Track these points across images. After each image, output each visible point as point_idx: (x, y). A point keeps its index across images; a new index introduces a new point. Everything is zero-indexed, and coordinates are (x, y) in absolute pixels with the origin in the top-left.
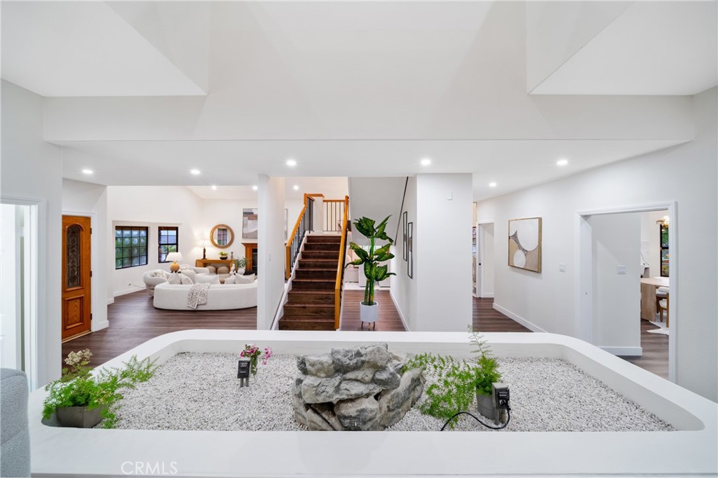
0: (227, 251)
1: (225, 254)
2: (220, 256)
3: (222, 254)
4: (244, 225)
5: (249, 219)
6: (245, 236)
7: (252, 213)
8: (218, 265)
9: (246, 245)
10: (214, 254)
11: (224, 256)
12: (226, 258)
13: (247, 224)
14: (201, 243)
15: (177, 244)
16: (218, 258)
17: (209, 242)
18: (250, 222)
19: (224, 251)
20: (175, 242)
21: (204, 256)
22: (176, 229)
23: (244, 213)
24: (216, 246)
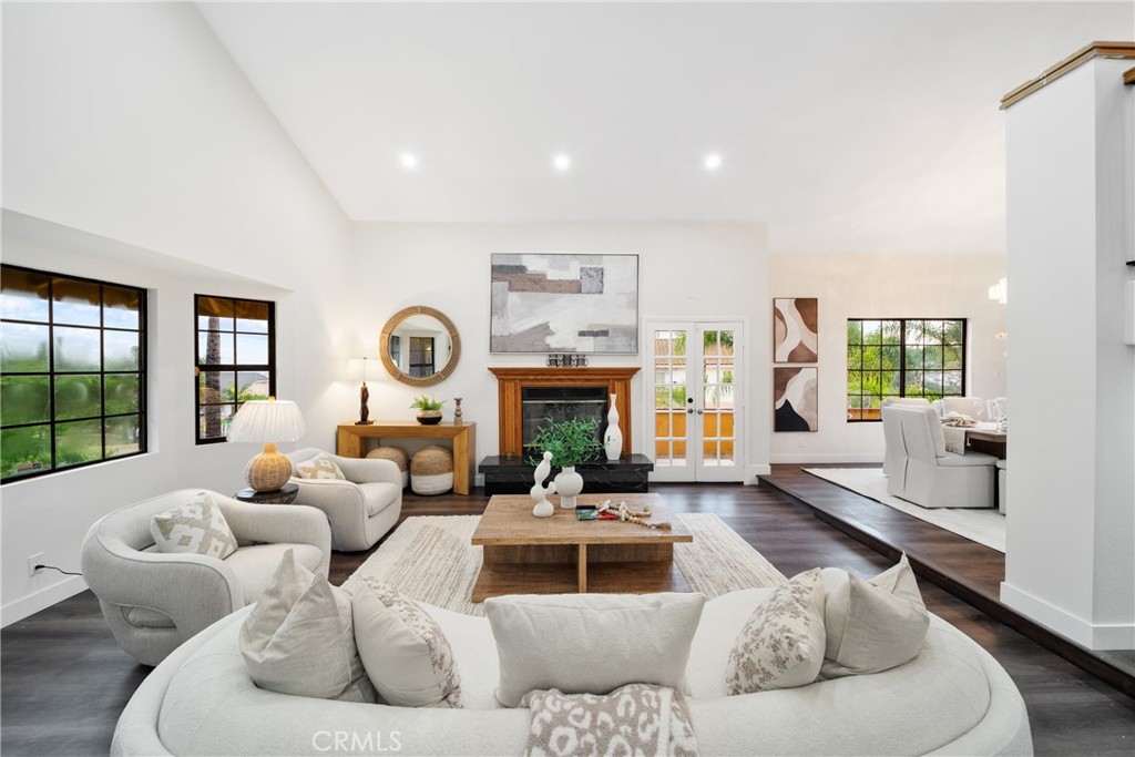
0: (441, 395)
1: (435, 407)
2: (419, 413)
3: (426, 408)
4: (495, 309)
5: (511, 289)
6: (497, 345)
7: (522, 269)
8: (409, 444)
9: (501, 374)
10: (396, 405)
11: (431, 414)
12: (439, 419)
13: (504, 305)
14: (354, 367)
15: (271, 367)
16: (409, 417)
17: (377, 367)
18: (514, 297)
19: (433, 394)
20: (265, 362)
21: (365, 412)
22: (266, 310)
23: (494, 269)
24: (401, 378)
